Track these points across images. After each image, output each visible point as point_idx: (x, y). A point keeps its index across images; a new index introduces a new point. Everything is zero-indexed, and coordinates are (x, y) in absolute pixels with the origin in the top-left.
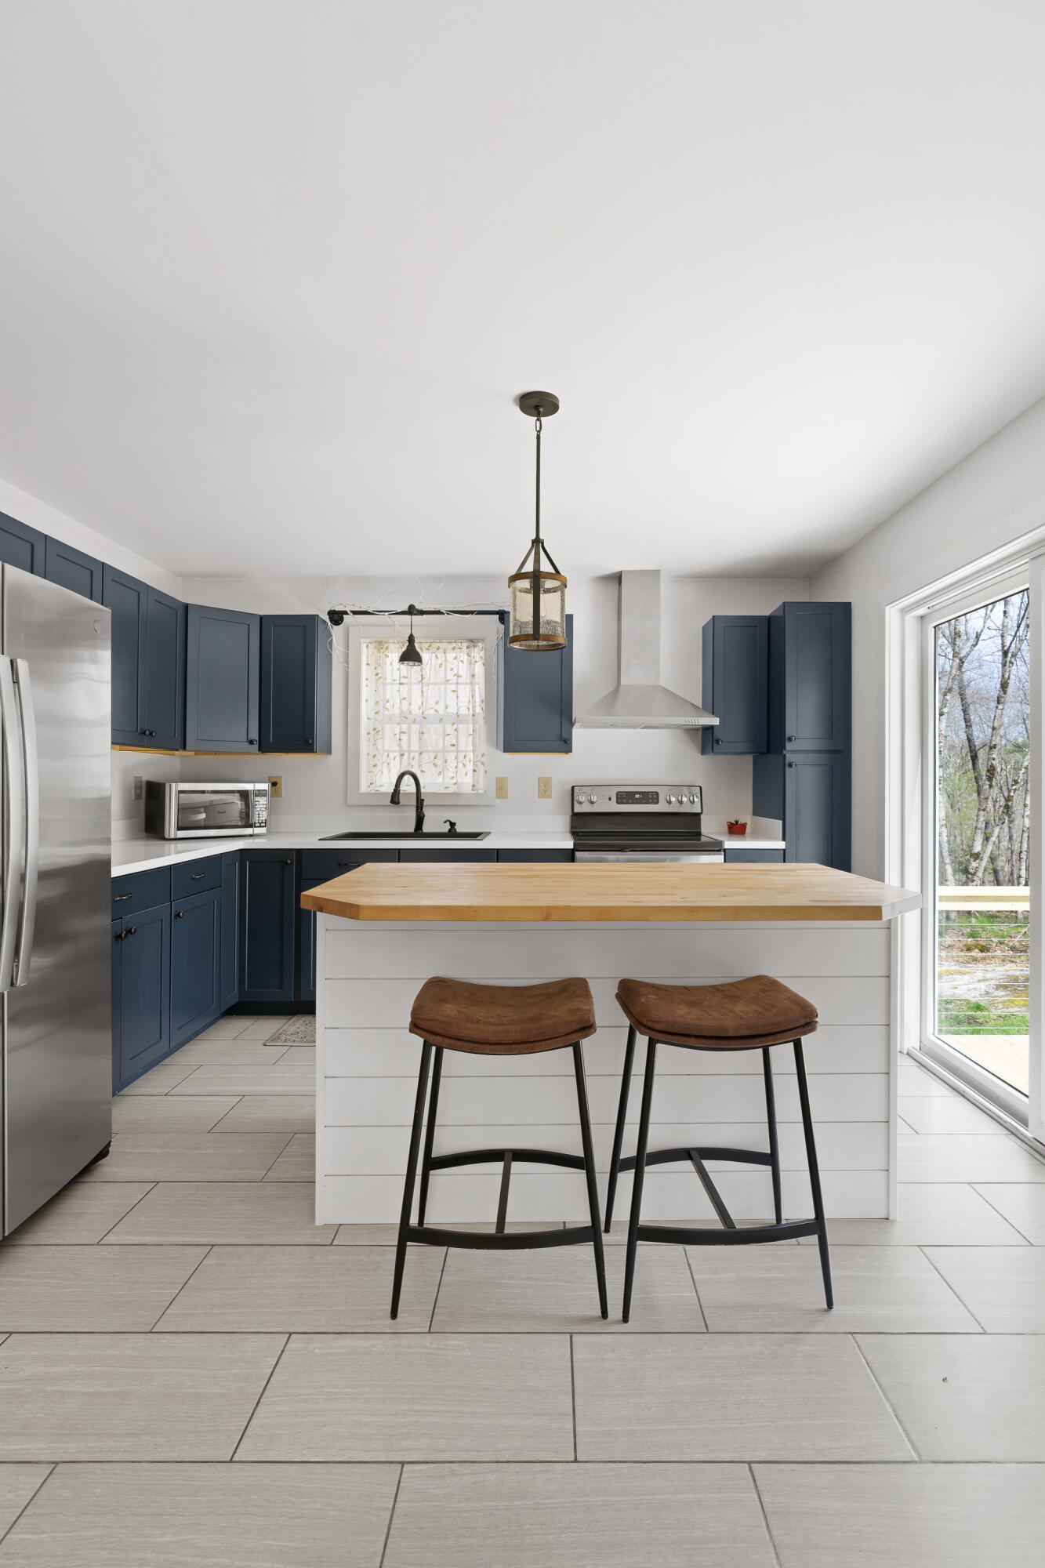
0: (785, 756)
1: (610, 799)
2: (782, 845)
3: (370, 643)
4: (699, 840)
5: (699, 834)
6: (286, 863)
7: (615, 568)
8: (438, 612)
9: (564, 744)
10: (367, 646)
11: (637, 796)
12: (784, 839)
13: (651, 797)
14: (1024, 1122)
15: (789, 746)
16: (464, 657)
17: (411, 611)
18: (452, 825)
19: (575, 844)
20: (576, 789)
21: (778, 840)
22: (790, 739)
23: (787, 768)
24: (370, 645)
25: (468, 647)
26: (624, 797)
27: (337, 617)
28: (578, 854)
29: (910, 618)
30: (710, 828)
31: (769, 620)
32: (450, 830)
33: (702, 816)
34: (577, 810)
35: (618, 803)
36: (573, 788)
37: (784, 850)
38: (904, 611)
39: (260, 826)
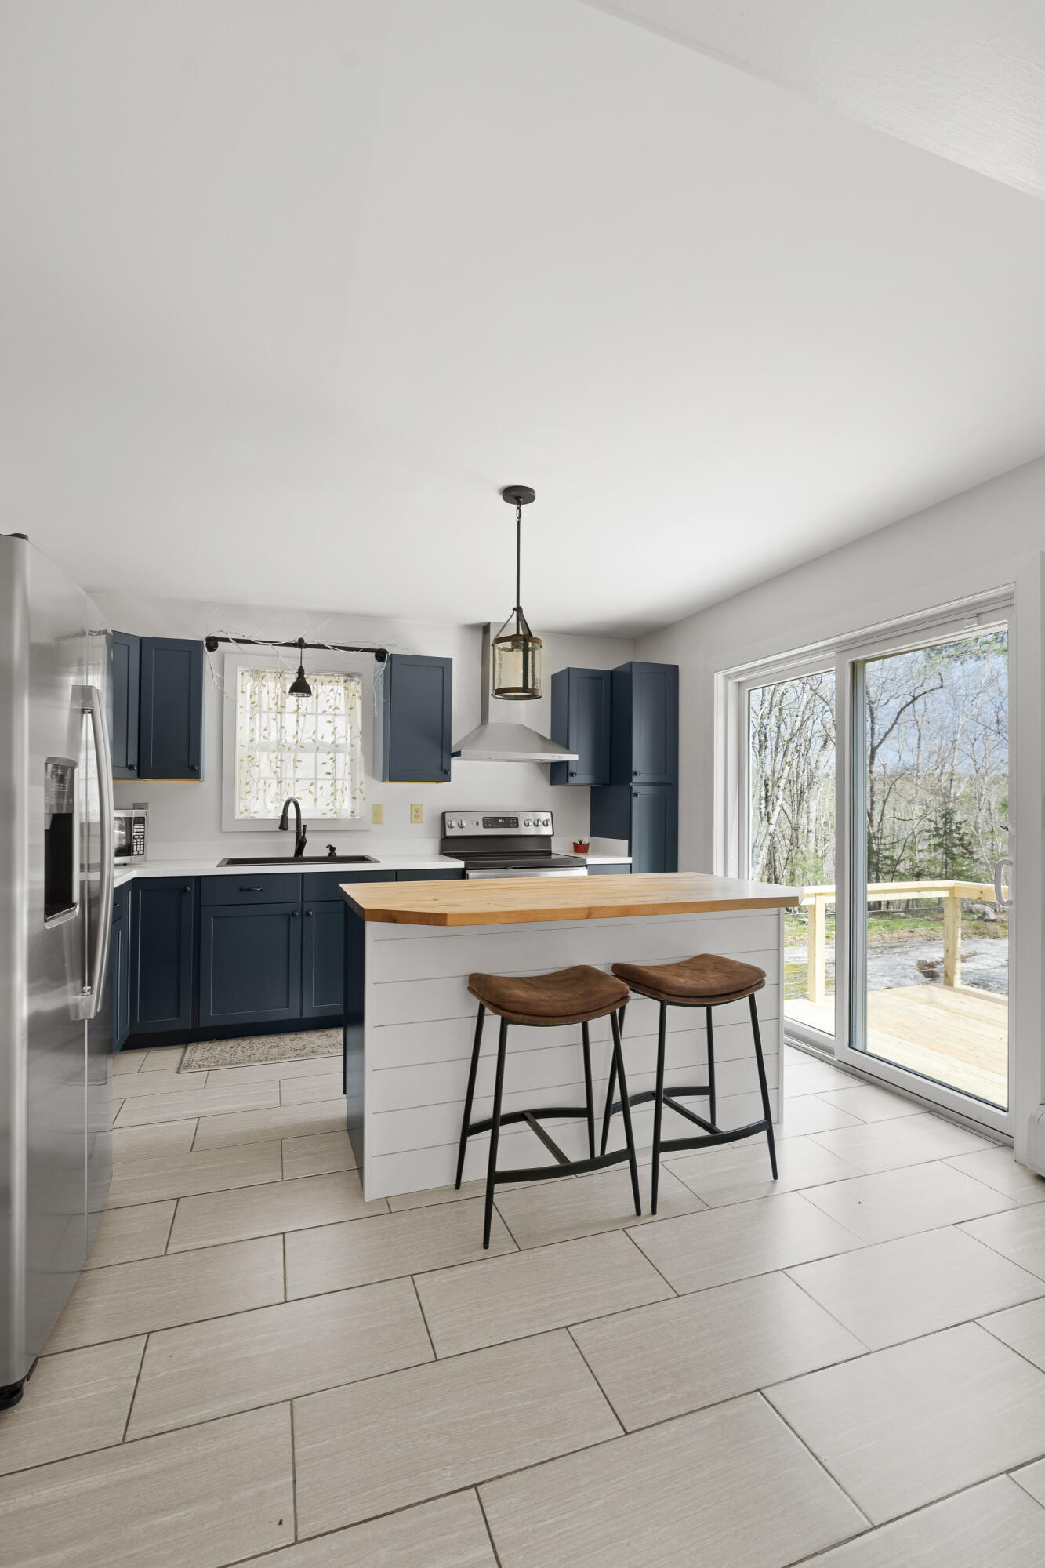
0: (631, 787)
1: (477, 824)
2: (629, 860)
3: (246, 671)
4: (550, 858)
5: (549, 853)
6: (185, 891)
7: (484, 620)
8: (322, 647)
9: (444, 775)
10: (243, 674)
11: (500, 821)
12: (630, 855)
13: (512, 822)
14: (832, 1052)
15: (635, 779)
16: (342, 690)
17: (300, 644)
18: (332, 849)
19: (466, 864)
20: (447, 815)
21: (624, 856)
22: (636, 774)
23: (633, 798)
24: (246, 674)
25: (345, 681)
26: (489, 822)
27: (212, 643)
28: (471, 874)
29: (731, 683)
30: (560, 848)
31: (612, 674)
32: (330, 855)
33: (552, 838)
34: (449, 833)
35: (484, 827)
36: (443, 814)
37: (631, 864)
38: (727, 678)
39: (138, 855)
